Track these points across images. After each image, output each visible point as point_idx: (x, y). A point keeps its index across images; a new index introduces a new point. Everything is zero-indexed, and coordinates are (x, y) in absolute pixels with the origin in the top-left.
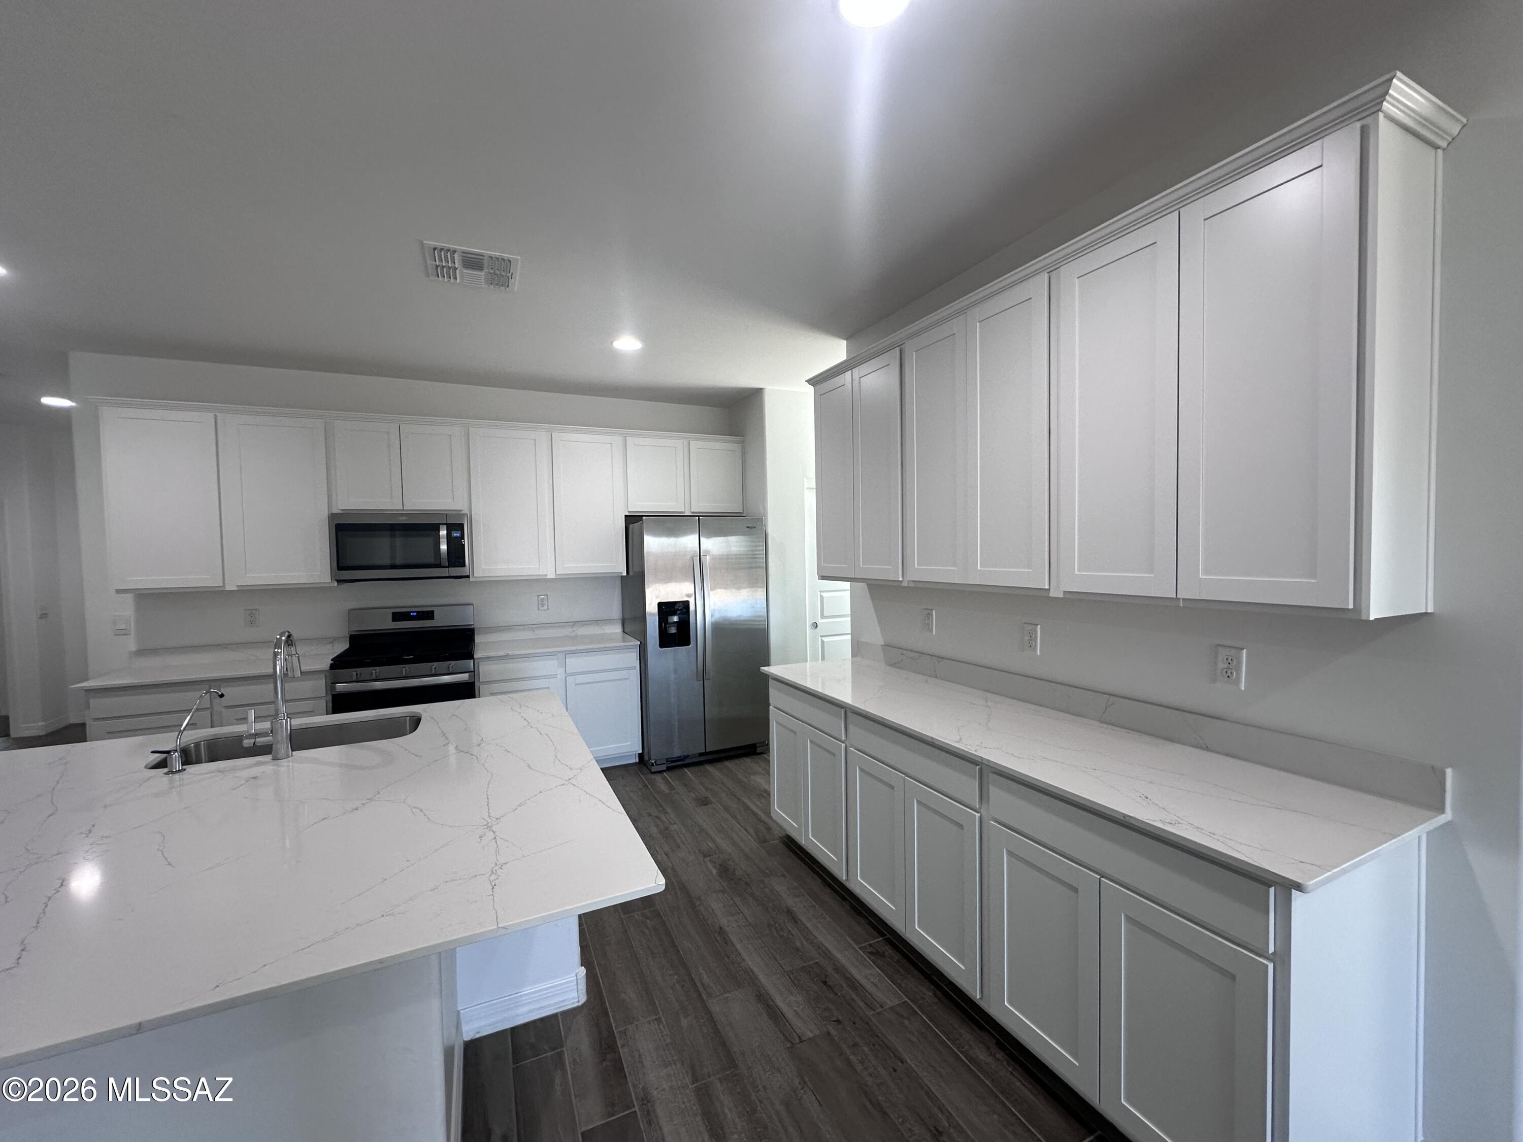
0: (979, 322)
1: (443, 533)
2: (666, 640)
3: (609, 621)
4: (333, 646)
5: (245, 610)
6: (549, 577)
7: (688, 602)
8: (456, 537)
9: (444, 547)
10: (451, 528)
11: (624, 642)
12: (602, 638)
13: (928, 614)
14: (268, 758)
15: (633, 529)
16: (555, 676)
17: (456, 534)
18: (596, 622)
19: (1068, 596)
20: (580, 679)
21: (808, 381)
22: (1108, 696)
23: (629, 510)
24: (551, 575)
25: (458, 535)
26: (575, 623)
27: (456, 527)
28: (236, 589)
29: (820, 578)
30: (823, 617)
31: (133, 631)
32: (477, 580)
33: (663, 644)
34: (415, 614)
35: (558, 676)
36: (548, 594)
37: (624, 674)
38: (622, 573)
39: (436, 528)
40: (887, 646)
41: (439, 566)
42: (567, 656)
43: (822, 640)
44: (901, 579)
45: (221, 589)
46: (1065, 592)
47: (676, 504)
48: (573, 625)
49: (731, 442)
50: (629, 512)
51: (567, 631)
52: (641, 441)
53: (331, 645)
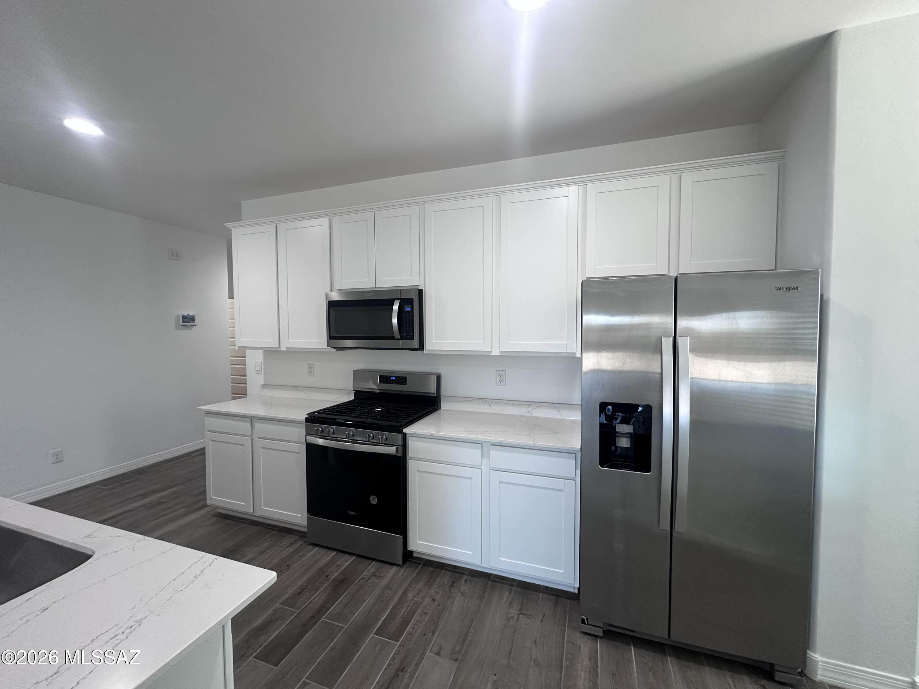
1: (396, 307)
3: (568, 405)
5: (308, 364)
6: (494, 354)
8: (408, 312)
9: (395, 320)
10: (402, 303)
16: (479, 467)
17: (408, 309)
18: (552, 405)
23: (588, 274)
24: (496, 352)
25: (410, 309)
27: (408, 301)
31: (263, 373)
32: (430, 353)
34: (394, 378)
35: (482, 467)
36: (506, 370)
38: (575, 353)
39: (391, 303)
41: (393, 338)
45: (279, 350)
47: (655, 264)
48: (529, 405)
50: (587, 277)
51: (522, 411)
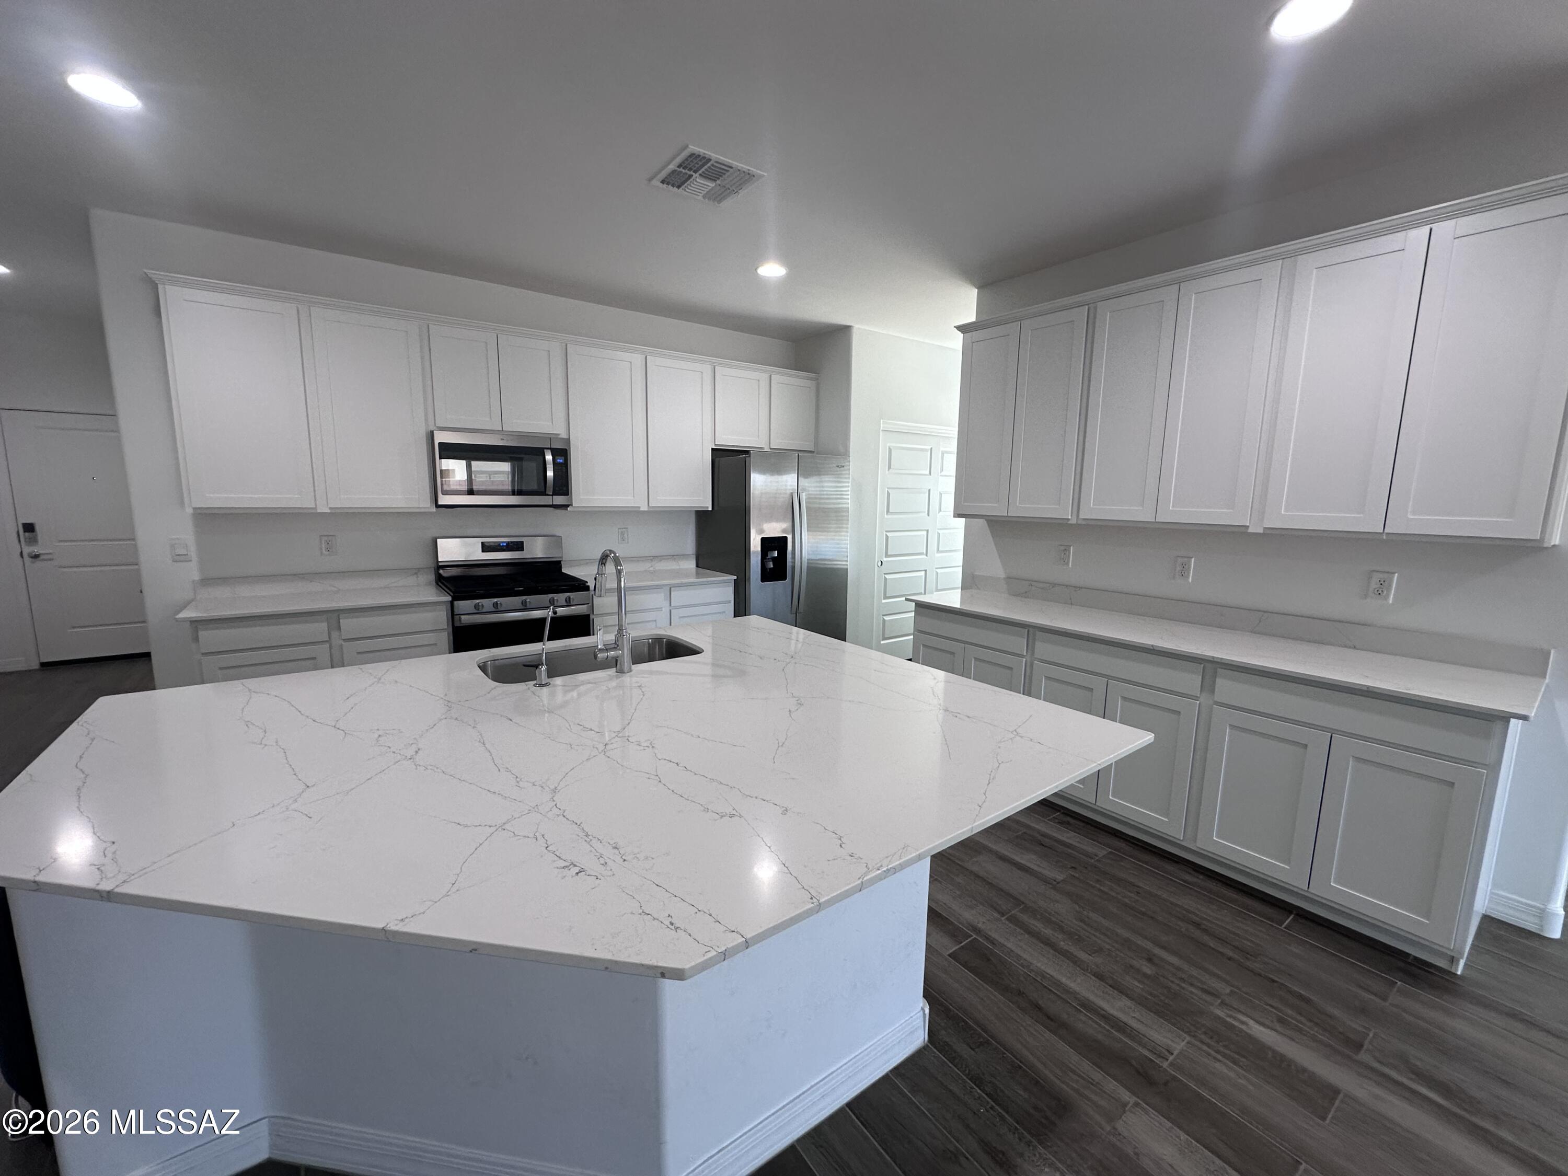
0: (1195, 294)
1: (549, 457)
2: (768, 575)
3: (683, 556)
4: (417, 577)
5: (321, 536)
6: (641, 509)
7: (786, 538)
8: (562, 464)
9: (550, 474)
10: (555, 453)
11: (697, 578)
12: (678, 573)
13: (1065, 550)
14: (612, 672)
15: (719, 462)
16: (660, 609)
18: (673, 557)
19: (1268, 532)
20: (683, 612)
21: (960, 328)
22: (1262, 613)
23: (716, 443)
24: (644, 508)
25: (561, 461)
26: (654, 558)
27: (562, 454)
28: (329, 511)
29: (956, 515)
30: (887, 555)
31: (194, 557)
32: (575, 509)
33: (764, 579)
34: (505, 544)
35: (663, 609)
36: (628, 527)
37: (720, 608)
38: (708, 507)
39: (540, 452)
40: (1009, 579)
41: (547, 493)
42: (672, 589)
43: (885, 577)
44: (1070, 518)
45: (313, 511)
46: (1265, 528)
47: (757, 439)
48: (652, 560)
49: (808, 379)
50: (715, 445)
51: (646, 566)
52: (727, 371)
53: (416, 576)
